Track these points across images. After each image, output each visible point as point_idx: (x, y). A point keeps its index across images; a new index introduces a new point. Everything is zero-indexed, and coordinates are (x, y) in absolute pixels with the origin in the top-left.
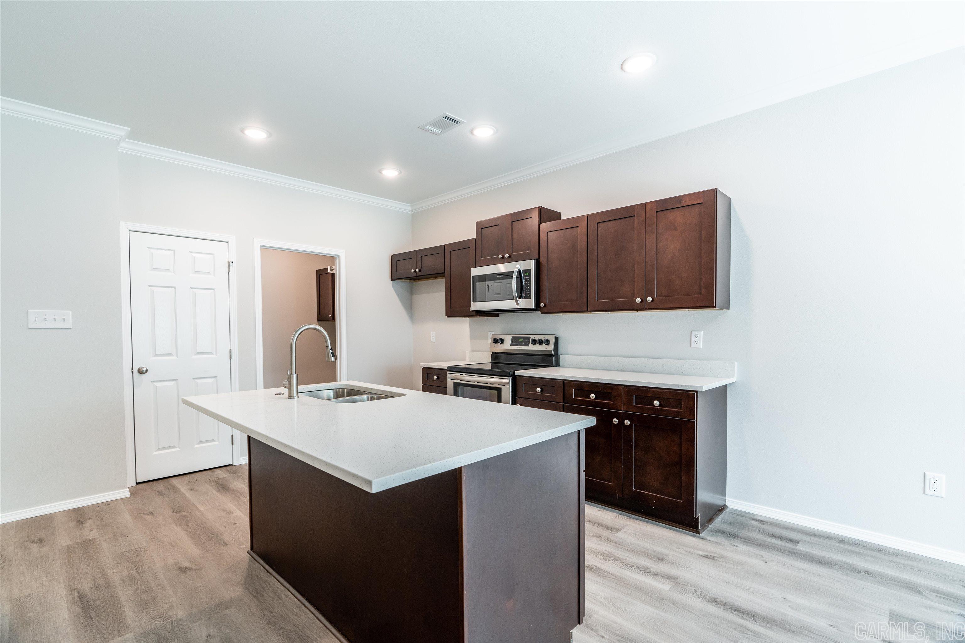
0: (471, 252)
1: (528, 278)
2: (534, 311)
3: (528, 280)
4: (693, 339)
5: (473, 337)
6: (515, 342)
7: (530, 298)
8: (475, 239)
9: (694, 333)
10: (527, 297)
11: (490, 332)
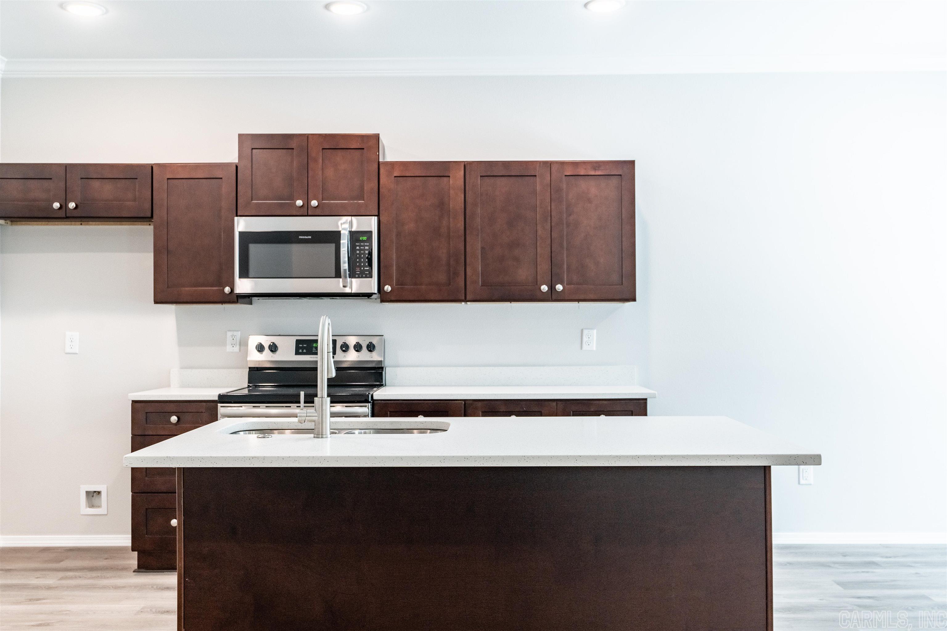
0: (227, 188)
1: (367, 246)
3: (367, 248)
4: (585, 339)
6: (303, 348)
7: (371, 277)
8: (237, 167)
9: (585, 332)
10: (364, 276)
11: (232, 332)
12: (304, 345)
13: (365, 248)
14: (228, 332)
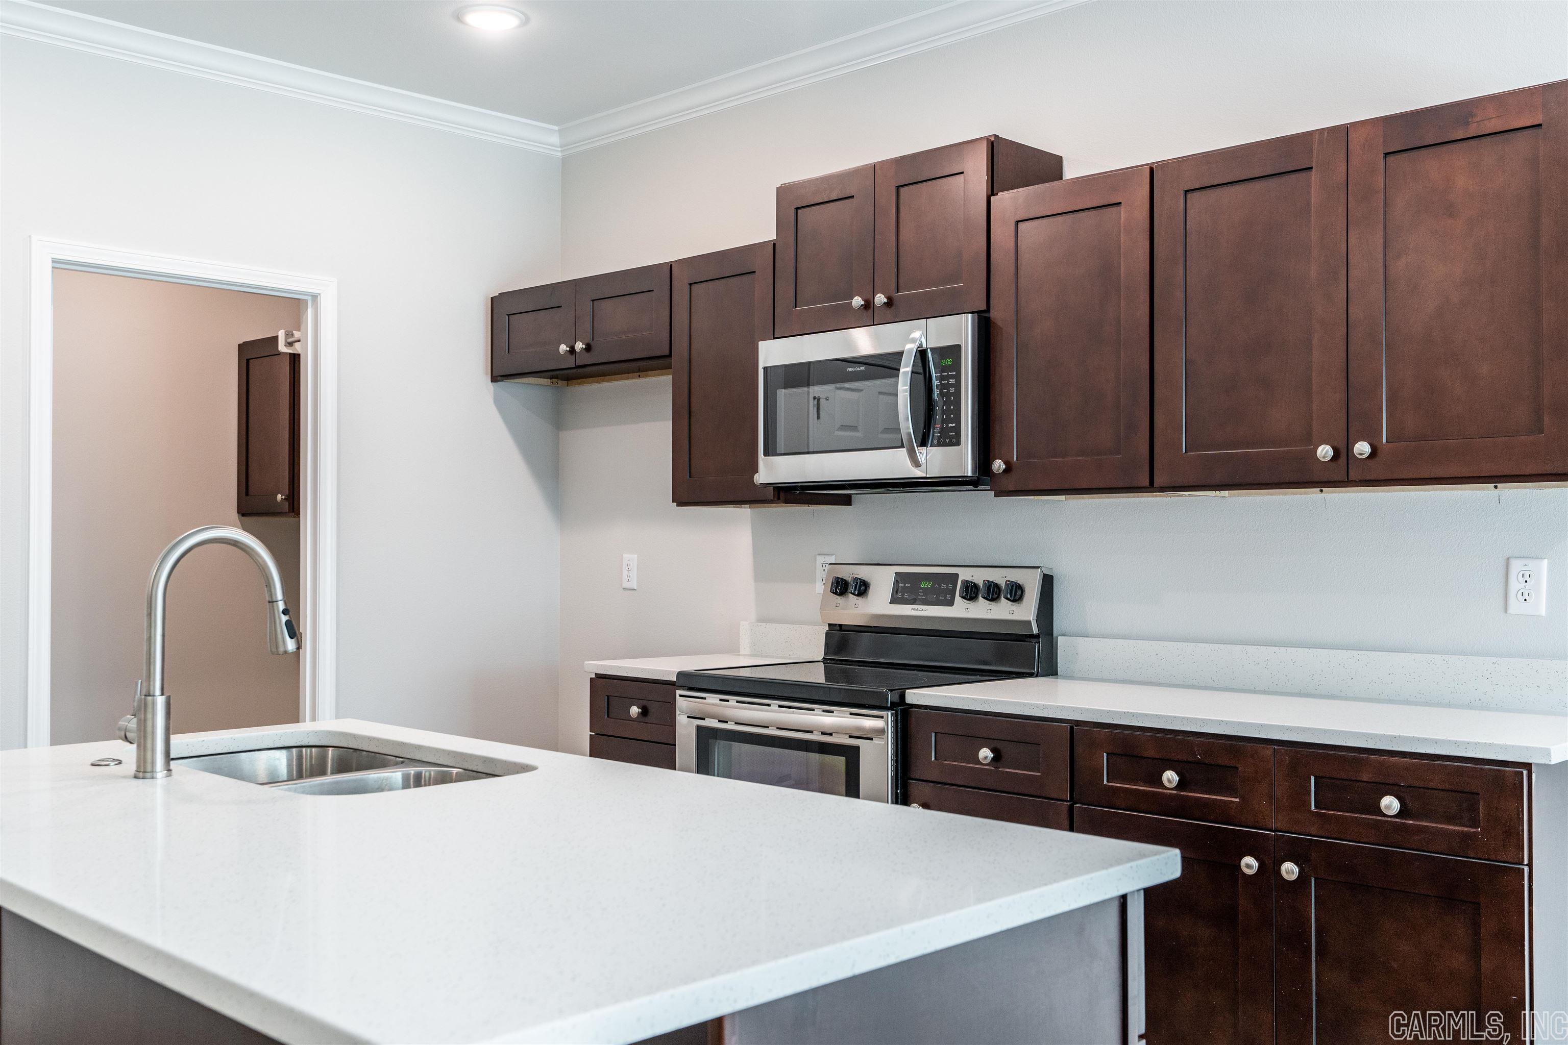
0: (761, 285)
1: (952, 377)
2: (971, 487)
3: (952, 381)
4: (1514, 586)
5: (762, 573)
6: (905, 590)
7: (958, 443)
8: (774, 244)
9: (1516, 567)
10: (947, 440)
11: (823, 557)
12: (907, 585)
13: (949, 381)
14: (817, 556)
